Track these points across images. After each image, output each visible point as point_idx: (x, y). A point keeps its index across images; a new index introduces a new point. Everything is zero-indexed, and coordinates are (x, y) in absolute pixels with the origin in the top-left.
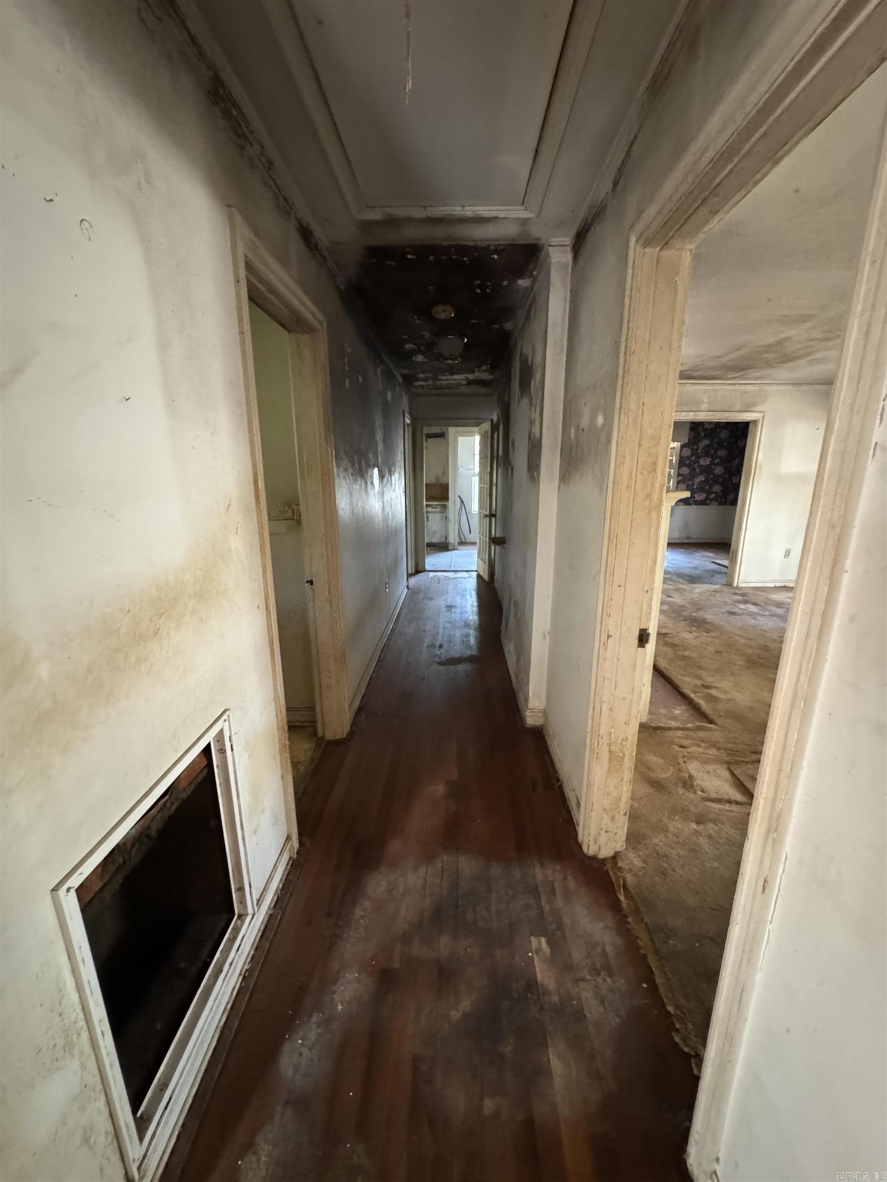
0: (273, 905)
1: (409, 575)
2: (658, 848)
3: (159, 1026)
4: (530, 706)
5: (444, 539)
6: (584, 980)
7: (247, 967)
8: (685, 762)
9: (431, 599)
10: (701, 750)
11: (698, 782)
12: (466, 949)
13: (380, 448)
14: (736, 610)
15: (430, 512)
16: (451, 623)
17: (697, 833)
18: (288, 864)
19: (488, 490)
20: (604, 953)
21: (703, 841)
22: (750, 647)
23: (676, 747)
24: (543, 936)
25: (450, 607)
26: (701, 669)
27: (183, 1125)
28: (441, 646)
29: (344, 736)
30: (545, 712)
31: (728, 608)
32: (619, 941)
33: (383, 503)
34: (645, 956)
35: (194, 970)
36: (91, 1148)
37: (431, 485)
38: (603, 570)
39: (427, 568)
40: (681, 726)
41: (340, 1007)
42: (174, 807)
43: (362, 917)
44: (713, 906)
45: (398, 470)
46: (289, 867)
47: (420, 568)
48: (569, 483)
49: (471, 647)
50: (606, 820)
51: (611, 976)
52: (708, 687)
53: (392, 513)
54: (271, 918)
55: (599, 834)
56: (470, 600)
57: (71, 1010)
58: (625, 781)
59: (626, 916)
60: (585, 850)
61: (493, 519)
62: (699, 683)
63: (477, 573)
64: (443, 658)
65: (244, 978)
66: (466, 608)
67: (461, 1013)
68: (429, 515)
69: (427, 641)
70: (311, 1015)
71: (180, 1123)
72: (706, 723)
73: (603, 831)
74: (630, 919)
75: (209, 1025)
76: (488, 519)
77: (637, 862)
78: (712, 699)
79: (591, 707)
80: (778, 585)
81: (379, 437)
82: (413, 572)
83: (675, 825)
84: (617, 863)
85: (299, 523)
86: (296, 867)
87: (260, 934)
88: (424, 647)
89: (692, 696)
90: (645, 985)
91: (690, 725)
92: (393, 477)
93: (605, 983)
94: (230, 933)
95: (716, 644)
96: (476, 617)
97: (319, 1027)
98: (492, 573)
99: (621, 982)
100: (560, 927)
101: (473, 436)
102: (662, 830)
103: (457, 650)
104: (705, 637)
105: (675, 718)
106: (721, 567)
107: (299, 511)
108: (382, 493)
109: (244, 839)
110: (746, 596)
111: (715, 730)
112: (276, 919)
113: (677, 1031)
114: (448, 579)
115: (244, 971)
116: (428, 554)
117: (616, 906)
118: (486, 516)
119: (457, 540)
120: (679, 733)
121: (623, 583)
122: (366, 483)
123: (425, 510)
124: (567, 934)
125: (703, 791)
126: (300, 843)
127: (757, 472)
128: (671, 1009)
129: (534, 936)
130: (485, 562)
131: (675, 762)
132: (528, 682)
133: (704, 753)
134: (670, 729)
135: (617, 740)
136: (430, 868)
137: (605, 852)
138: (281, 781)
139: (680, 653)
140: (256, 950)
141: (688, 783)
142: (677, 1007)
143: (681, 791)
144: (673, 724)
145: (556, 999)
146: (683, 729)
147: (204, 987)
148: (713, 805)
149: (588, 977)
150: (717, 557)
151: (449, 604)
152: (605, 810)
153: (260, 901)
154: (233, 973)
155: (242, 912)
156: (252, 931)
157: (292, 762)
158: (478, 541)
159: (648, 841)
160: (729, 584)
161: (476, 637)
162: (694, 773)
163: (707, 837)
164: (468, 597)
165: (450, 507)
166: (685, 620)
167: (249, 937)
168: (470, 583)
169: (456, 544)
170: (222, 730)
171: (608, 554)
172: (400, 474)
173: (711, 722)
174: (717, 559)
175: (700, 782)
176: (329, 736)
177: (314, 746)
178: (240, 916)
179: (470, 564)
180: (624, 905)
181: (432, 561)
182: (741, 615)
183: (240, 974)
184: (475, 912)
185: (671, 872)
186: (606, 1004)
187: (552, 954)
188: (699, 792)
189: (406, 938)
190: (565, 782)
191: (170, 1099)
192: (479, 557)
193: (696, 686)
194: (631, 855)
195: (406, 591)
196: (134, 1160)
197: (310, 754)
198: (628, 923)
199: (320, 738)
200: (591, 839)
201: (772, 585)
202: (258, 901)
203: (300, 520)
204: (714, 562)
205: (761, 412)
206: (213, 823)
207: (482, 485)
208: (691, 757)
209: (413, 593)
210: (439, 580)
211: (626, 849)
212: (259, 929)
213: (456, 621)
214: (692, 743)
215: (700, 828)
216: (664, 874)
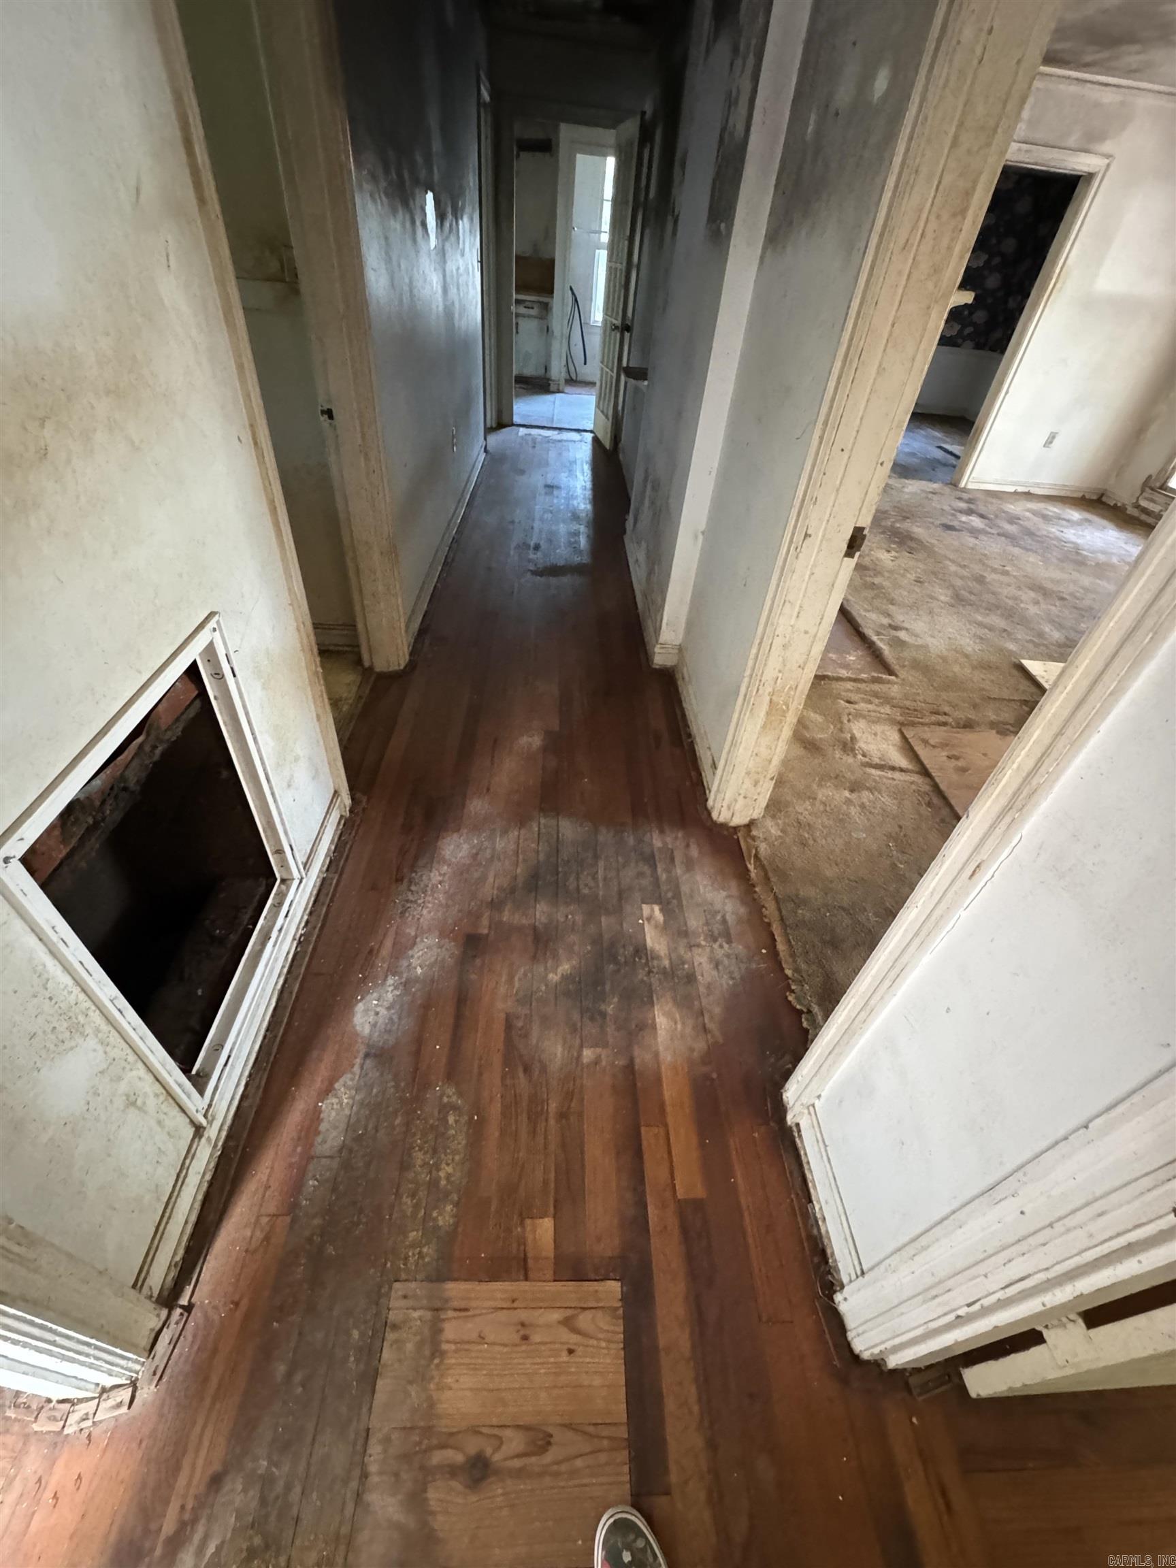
0: (325, 869)
1: (489, 430)
2: (801, 817)
3: (200, 992)
4: (661, 640)
5: (543, 371)
6: (699, 946)
7: (301, 932)
8: (849, 721)
9: (522, 472)
10: (870, 707)
11: (861, 744)
12: (567, 916)
13: (436, 145)
14: (955, 524)
15: (524, 316)
16: (551, 512)
17: (848, 802)
18: (339, 823)
19: (624, 274)
20: (724, 921)
21: (854, 811)
22: (962, 578)
23: (842, 702)
24: (656, 903)
25: (550, 488)
26: (893, 604)
27: (250, 1075)
28: (537, 547)
29: (402, 667)
30: (680, 649)
31: (945, 521)
32: (742, 910)
33: (444, 276)
34: (769, 925)
35: (233, 938)
36: (139, 1109)
37: (525, 258)
38: (822, 418)
39: (516, 419)
40: (853, 676)
41: (419, 971)
42: (158, 752)
43: (440, 883)
44: (852, 878)
45: (468, 209)
46: (341, 827)
47: (505, 420)
48: (784, 247)
49: (581, 552)
50: (748, 784)
51: (729, 942)
52: (896, 628)
53: (460, 301)
54: (323, 884)
55: (736, 801)
56: (582, 478)
57: (65, 993)
58: (780, 740)
59: (754, 886)
60: (715, 815)
61: (627, 335)
62: (886, 621)
63: (592, 435)
64: (540, 566)
65: (299, 943)
66: (575, 491)
67: (559, 975)
68: (521, 321)
69: (517, 538)
70: (385, 979)
71: (247, 1073)
72: (884, 673)
73: (742, 796)
74: (757, 889)
75: (264, 990)
76: (618, 335)
77: (775, 831)
78: (898, 643)
79: (757, 641)
80: (1020, 489)
81: (433, 119)
82: (494, 426)
83: (827, 792)
84: (750, 831)
85: (296, 291)
86: (350, 829)
87: (313, 899)
88: (513, 545)
89: (875, 638)
90: (764, 951)
91: (864, 676)
92: (460, 222)
93: (721, 950)
94: (274, 898)
95: (919, 570)
96: (589, 507)
97: (396, 988)
98: (616, 438)
99: (739, 948)
100: (677, 895)
101: (605, 155)
102: (809, 798)
103: (562, 554)
104: (905, 560)
105: (846, 666)
106: (949, 456)
107: (291, 260)
108: (442, 253)
109: (273, 794)
110: (973, 503)
111: (895, 683)
112: (331, 884)
113: (793, 991)
114: (548, 442)
115: (298, 936)
116: (517, 396)
117: (743, 875)
118: (617, 328)
119: (564, 375)
120: (849, 685)
121: (850, 447)
122: (413, 222)
123: (513, 308)
124: (684, 903)
125: (864, 755)
126: (353, 799)
127: (1058, 286)
128: (789, 972)
129: (647, 903)
130: (607, 417)
131: (837, 719)
132: (662, 606)
133: (875, 711)
134: (839, 679)
135: (783, 688)
136: (523, 832)
137: (737, 821)
138: (317, 724)
139: (868, 579)
140: (311, 914)
141: (848, 746)
142: (797, 970)
143: (838, 754)
144: (844, 673)
145: (666, 963)
146: (855, 680)
147: (249, 954)
148: (873, 771)
149: (703, 943)
150: (948, 440)
151: (549, 482)
152: (748, 773)
153: (307, 865)
154: (284, 939)
155: (285, 877)
156: (301, 897)
157: (330, 699)
158: (597, 379)
159: (790, 809)
160: (954, 484)
161: (588, 536)
162: (858, 735)
163: (860, 806)
164: (579, 474)
165: (554, 309)
166: (883, 533)
167: (299, 902)
168: (582, 451)
169: (562, 382)
170: (211, 644)
171: (836, 388)
172: (471, 219)
173: (891, 672)
174: (946, 442)
175: (863, 745)
176: (380, 666)
177: (359, 679)
178: (283, 881)
179: (583, 419)
180: (753, 875)
181: (525, 408)
182: (959, 530)
183: (294, 939)
184: (578, 879)
185: (811, 842)
186: (720, 968)
187: (665, 921)
188: (860, 757)
189: (495, 905)
190: (698, 740)
191: (229, 1057)
192: (598, 406)
193: (882, 626)
194: (769, 823)
195: (483, 456)
196: (197, 1111)
197: (355, 689)
198: (755, 892)
199: (366, 669)
200: (725, 804)
201: (1011, 489)
202: (305, 865)
203: (296, 283)
204: (940, 447)
205: (1108, 156)
206: (225, 774)
207: (613, 265)
208: (859, 715)
209: (495, 460)
210: (534, 441)
211: (764, 816)
212: (311, 894)
213: (559, 511)
214: (863, 699)
215: (854, 796)
216: (804, 844)
